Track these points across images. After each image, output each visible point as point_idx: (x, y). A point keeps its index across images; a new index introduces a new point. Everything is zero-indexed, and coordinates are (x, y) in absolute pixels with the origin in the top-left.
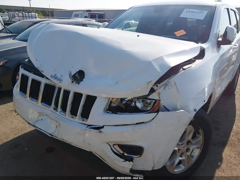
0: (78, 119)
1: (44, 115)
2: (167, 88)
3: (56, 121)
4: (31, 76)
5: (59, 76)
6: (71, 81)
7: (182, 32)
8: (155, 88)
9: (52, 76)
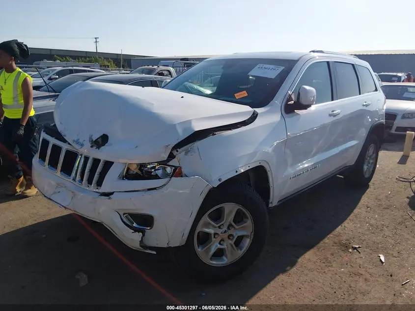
0: (93, 187)
1: (62, 187)
2: (189, 154)
3: (72, 192)
4: (53, 141)
5: (81, 141)
6: (90, 145)
7: (244, 94)
8: (175, 153)
9: (74, 141)
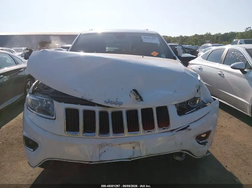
1: (105, 146)
3: (131, 143)
4: (81, 108)
7: (156, 53)
